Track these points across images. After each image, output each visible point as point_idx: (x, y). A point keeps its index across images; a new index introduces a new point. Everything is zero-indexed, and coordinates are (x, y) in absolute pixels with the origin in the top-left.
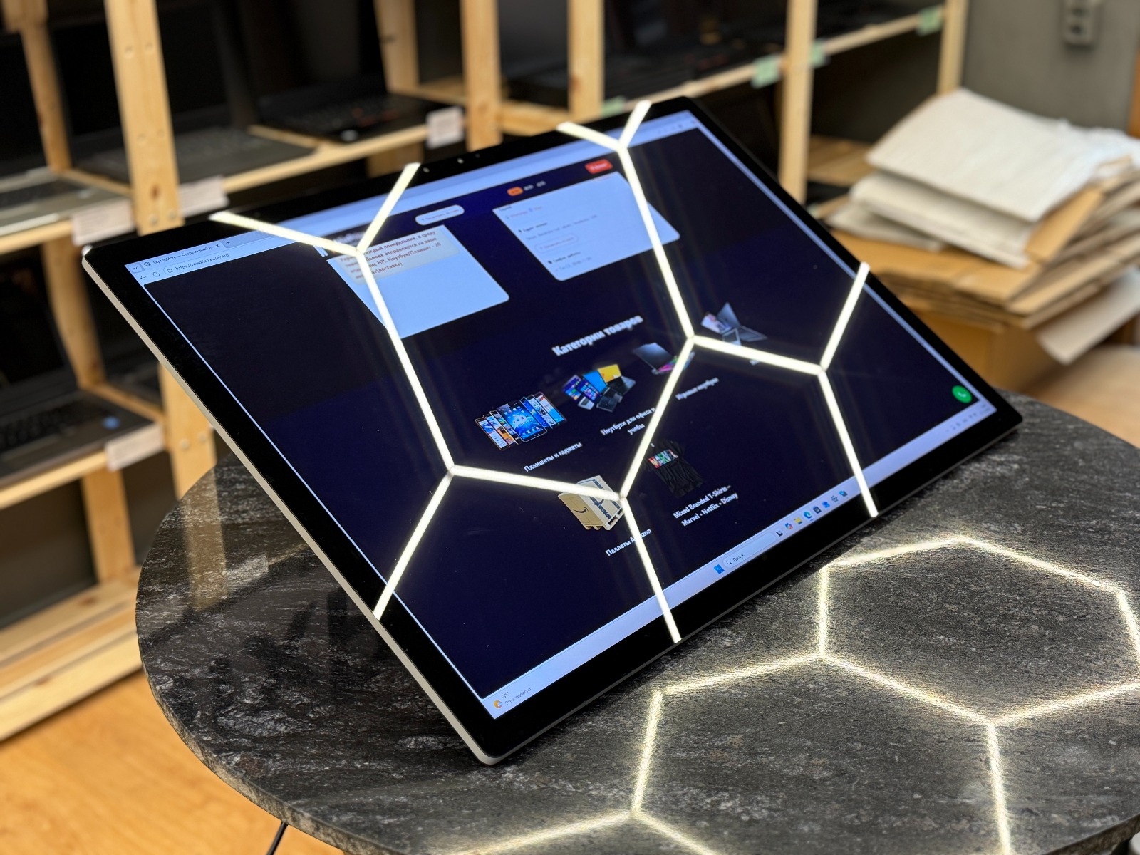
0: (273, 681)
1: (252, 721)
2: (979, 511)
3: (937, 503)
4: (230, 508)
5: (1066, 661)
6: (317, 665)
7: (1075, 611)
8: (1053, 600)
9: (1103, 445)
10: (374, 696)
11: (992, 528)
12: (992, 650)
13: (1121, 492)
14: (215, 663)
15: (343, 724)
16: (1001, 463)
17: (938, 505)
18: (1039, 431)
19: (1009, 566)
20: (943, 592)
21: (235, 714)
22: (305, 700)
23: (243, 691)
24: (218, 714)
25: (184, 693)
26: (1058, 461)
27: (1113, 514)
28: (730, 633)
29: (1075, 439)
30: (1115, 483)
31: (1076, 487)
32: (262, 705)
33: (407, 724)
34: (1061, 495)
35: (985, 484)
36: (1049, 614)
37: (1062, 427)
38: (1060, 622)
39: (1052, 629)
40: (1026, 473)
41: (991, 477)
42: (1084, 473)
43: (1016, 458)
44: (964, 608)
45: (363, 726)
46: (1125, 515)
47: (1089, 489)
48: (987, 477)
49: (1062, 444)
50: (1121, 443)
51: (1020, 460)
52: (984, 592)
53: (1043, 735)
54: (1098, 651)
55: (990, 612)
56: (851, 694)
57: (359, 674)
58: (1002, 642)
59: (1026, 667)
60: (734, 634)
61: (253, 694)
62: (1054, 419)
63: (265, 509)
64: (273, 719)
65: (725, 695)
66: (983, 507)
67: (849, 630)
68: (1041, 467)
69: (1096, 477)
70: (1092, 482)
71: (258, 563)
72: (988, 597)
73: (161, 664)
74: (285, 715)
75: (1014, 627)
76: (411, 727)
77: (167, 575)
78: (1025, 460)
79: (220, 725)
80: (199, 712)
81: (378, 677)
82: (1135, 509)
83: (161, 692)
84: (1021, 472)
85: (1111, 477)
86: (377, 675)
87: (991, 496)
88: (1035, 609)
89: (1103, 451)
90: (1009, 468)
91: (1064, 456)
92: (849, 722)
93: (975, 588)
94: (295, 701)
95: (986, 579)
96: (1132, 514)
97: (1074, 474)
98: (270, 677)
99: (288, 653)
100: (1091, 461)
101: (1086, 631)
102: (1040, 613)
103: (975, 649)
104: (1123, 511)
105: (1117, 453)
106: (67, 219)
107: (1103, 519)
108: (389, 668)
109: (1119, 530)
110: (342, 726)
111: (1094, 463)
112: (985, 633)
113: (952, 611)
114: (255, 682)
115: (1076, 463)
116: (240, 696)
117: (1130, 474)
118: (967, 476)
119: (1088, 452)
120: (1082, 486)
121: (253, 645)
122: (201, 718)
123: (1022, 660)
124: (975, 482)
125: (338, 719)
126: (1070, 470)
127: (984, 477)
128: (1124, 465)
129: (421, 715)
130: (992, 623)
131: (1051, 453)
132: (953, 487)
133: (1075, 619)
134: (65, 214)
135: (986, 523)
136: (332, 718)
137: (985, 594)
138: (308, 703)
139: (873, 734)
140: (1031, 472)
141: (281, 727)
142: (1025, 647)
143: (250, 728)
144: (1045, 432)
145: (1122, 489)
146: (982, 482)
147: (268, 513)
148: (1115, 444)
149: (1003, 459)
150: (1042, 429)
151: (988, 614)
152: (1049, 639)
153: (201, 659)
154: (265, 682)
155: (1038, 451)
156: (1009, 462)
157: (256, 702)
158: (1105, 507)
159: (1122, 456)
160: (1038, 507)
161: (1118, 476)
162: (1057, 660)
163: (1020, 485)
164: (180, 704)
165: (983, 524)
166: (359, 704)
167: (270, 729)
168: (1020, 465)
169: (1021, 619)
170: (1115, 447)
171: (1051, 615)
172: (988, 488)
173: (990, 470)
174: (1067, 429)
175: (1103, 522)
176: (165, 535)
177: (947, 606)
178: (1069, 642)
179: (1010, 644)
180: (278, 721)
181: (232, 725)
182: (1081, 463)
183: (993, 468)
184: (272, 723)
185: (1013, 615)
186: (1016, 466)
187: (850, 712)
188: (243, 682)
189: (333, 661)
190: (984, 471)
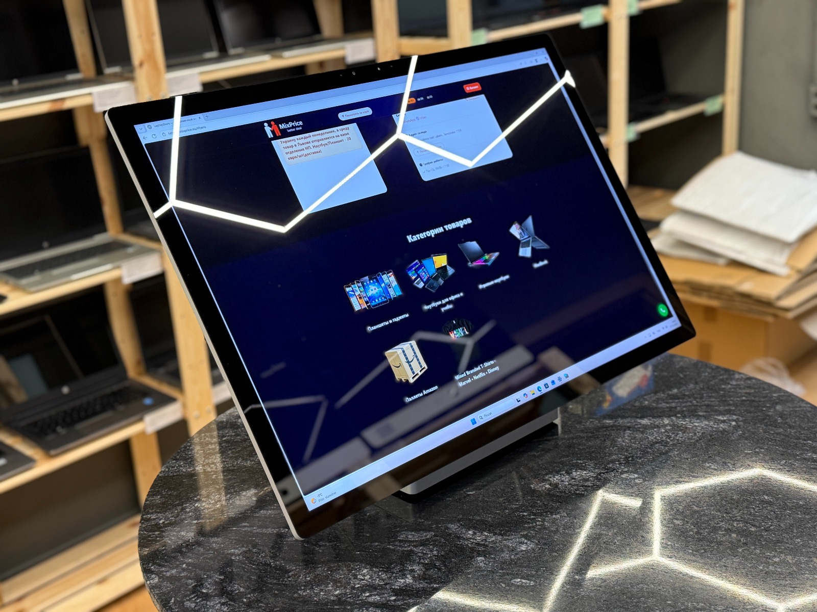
0: (222, 577)
1: (206, 604)
2: (705, 455)
3: (676, 449)
4: (204, 462)
5: (753, 558)
6: (251, 566)
7: (763, 524)
8: (749, 516)
9: (796, 407)
10: (286, 587)
11: (713, 467)
12: (703, 551)
13: (805, 440)
14: (186, 565)
15: (265, 606)
16: (724, 421)
17: (677, 452)
18: (753, 398)
19: (721, 493)
20: (674, 512)
21: (195, 600)
22: (242, 590)
23: (202, 584)
24: (185, 600)
25: (164, 586)
26: (764, 420)
27: (798, 455)
28: (526, 541)
29: (777, 403)
30: (802, 434)
31: (774, 437)
32: (214, 594)
33: (306, 605)
34: (763, 443)
35: (711, 436)
36: (745, 526)
37: (769, 395)
38: (752, 531)
39: (746, 536)
40: (740, 428)
41: (716, 431)
42: (780, 427)
43: (735, 417)
44: (687, 523)
45: (277, 607)
46: (806, 457)
47: (783, 439)
48: (713, 431)
49: (768, 407)
50: (809, 405)
51: (737, 419)
52: (702, 511)
53: (731, 609)
54: (776, 551)
55: (705, 525)
56: (604, 582)
57: (278, 572)
58: (710, 546)
59: (725, 563)
60: (529, 542)
61: (208, 586)
62: (764, 389)
63: (226, 461)
64: (220, 603)
65: (518, 584)
66: (707, 452)
67: (606, 538)
68: (752, 423)
69: (788, 430)
70: (786, 433)
71: (219, 498)
72: (705, 515)
73: (151, 566)
74: (228, 600)
75: (720, 536)
76: (308, 607)
77: (160, 507)
78: (741, 419)
79: (185, 607)
80: (173, 598)
81: (290, 574)
82: (814, 452)
83: (150, 585)
84: (737, 427)
85: (799, 429)
86: (289, 572)
87: (714, 444)
88: (736, 523)
89: (796, 411)
90: (729, 424)
91: (768, 415)
92: (600, 602)
93: (696, 508)
94: (235, 590)
95: (704, 502)
96: (811, 455)
97: (773, 428)
98: (221, 575)
99: (233, 558)
100: (787, 419)
101: (769, 538)
102: (739, 526)
103: (691, 551)
104: (805, 453)
105: (805, 413)
106: (118, 267)
107: (790, 460)
108: (298, 567)
109: (800, 467)
110: (264, 607)
111: (788, 420)
112: (699, 540)
113: (679, 525)
114: (210, 578)
115: (776, 420)
116: (200, 587)
117: (813, 427)
118: (698, 431)
119: (785, 413)
120: (778, 436)
121: (211, 553)
122: (174, 602)
123: (722, 558)
124: (704, 435)
125: (262, 602)
126: (771, 425)
127: (711, 431)
128: (809, 421)
129: (315, 599)
130: (705, 533)
131: (759, 414)
132: (689, 439)
133: (763, 530)
134: (117, 264)
135: (709, 463)
136: (258, 601)
137: (702, 513)
138: (243, 592)
139: (616, 609)
140: (744, 427)
141: (224, 608)
142: (727, 549)
143: (204, 609)
144: (757, 399)
145: (806, 438)
146: (709, 434)
147: (227, 464)
148: (805, 407)
149: (725, 418)
150: (755, 397)
151: (703, 527)
152: (743, 543)
153: (177, 563)
154: (217, 578)
155: (750, 412)
156: (729, 420)
157: (210, 592)
158: (793, 451)
159: (809, 415)
160: (746, 451)
161: (804, 429)
162: (747, 558)
163: (735, 436)
164: (161, 593)
165: (707, 464)
166: (276, 592)
167: (218, 609)
168: (736, 422)
169: (726, 530)
170: (805, 409)
171: (746, 527)
172: (713, 438)
173: (716, 426)
174: (772, 397)
175: (790, 461)
176: (161, 480)
177: (675, 521)
178: (756, 545)
179: (715, 547)
180: (223, 604)
181: (193, 607)
182: (780, 420)
183: (718, 424)
184: (219, 605)
185: (720, 527)
186: (734, 423)
187: (601, 595)
188: (202, 578)
189: (262, 563)
190: (711, 426)
